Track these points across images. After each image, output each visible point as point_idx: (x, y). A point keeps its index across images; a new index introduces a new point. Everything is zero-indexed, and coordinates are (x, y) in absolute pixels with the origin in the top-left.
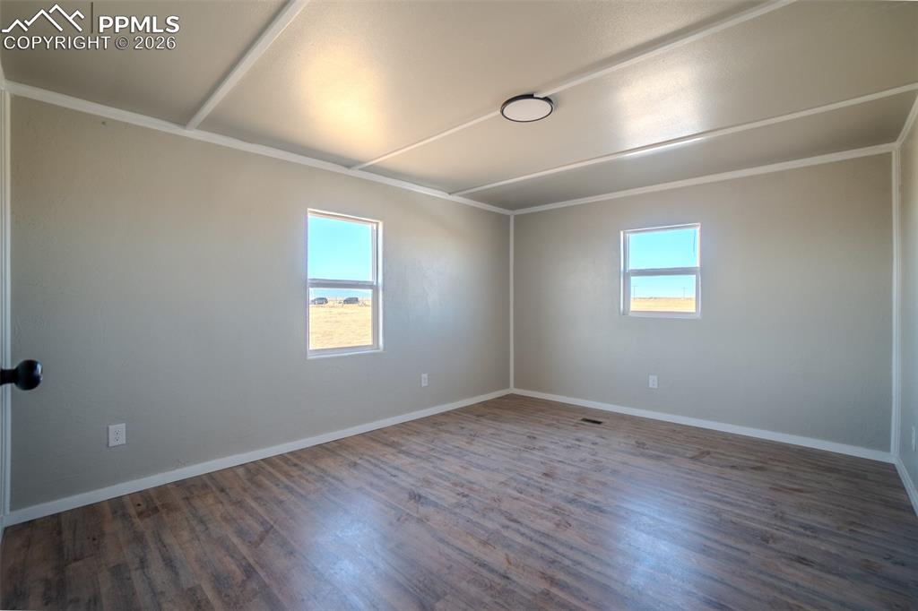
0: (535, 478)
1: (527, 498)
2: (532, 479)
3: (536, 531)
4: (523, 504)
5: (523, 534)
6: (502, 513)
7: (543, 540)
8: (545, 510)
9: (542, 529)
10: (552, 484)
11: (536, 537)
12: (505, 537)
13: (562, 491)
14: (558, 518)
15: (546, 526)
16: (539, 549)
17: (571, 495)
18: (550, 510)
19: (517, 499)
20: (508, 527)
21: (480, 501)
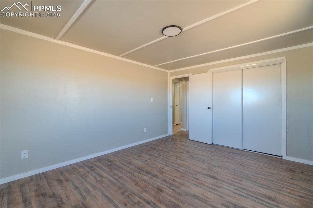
0: (167, 188)
1: (171, 177)
2: (168, 187)
3: (170, 167)
4: (173, 175)
5: (174, 166)
6: (180, 172)
7: (168, 165)
8: (166, 173)
9: (168, 167)
10: (159, 184)
11: (170, 166)
12: (178, 165)
13: (157, 180)
14: (162, 170)
15: (167, 168)
16: (170, 163)
17: (154, 178)
18: (164, 173)
19: (175, 177)
20: (178, 168)
21: (188, 176)
